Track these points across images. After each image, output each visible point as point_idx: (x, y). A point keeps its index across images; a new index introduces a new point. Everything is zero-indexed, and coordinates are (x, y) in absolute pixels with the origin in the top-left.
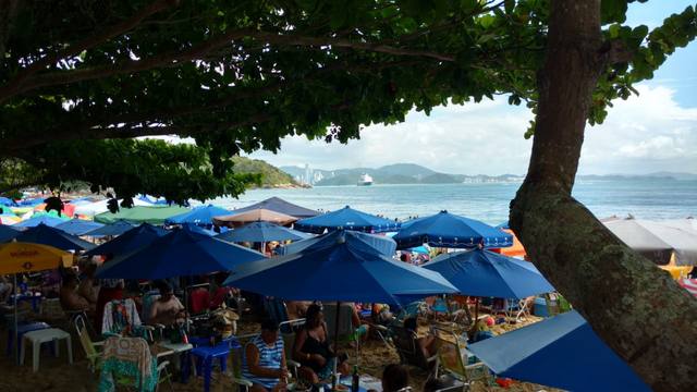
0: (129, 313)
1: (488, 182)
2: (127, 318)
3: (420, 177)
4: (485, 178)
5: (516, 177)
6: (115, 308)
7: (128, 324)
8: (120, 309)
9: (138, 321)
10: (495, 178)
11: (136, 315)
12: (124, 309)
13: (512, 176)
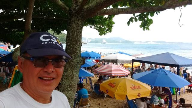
0: (7, 70)
1: (142, 43)
2: (6, 71)
3: (121, 41)
4: (141, 42)
5: (150, 42)
6: (4, 68)
7: (6, 72)
8: (5, 69)
9: (9, 72)
10: (144, 42)
11: (8, 70)
12: (6, 69)
13: (149, 42)
